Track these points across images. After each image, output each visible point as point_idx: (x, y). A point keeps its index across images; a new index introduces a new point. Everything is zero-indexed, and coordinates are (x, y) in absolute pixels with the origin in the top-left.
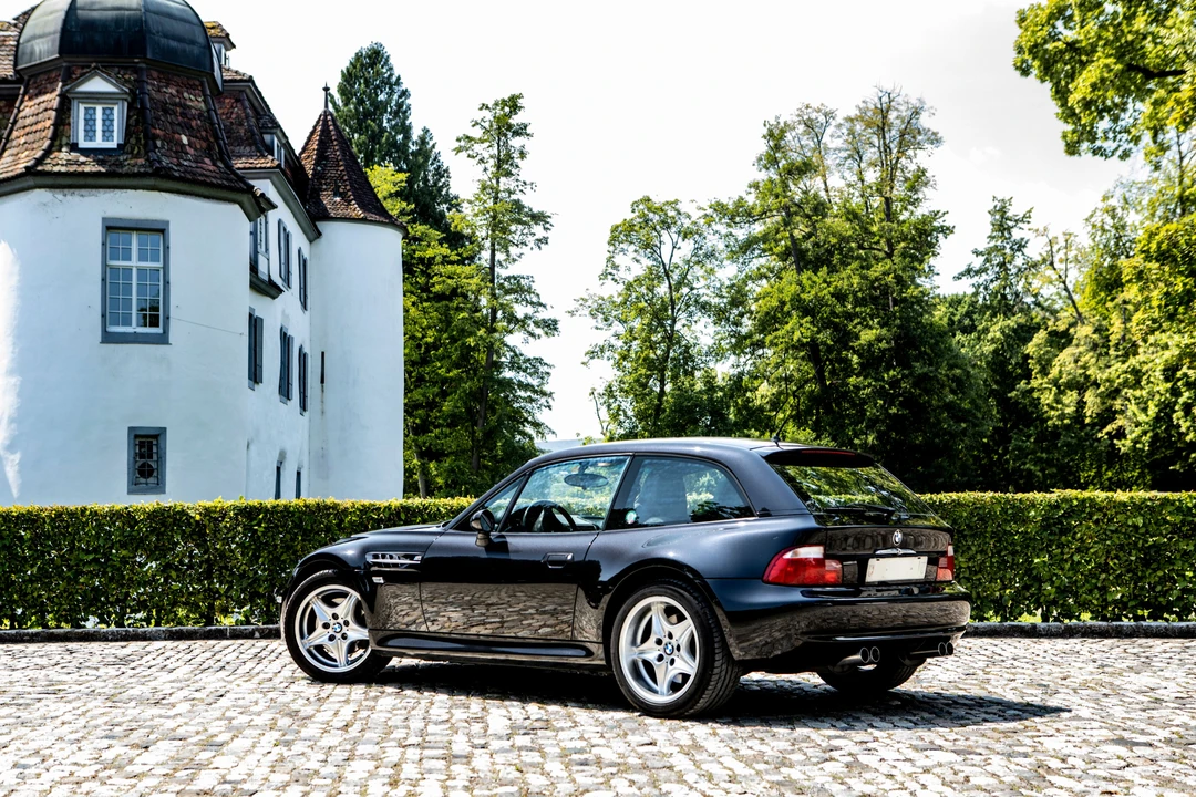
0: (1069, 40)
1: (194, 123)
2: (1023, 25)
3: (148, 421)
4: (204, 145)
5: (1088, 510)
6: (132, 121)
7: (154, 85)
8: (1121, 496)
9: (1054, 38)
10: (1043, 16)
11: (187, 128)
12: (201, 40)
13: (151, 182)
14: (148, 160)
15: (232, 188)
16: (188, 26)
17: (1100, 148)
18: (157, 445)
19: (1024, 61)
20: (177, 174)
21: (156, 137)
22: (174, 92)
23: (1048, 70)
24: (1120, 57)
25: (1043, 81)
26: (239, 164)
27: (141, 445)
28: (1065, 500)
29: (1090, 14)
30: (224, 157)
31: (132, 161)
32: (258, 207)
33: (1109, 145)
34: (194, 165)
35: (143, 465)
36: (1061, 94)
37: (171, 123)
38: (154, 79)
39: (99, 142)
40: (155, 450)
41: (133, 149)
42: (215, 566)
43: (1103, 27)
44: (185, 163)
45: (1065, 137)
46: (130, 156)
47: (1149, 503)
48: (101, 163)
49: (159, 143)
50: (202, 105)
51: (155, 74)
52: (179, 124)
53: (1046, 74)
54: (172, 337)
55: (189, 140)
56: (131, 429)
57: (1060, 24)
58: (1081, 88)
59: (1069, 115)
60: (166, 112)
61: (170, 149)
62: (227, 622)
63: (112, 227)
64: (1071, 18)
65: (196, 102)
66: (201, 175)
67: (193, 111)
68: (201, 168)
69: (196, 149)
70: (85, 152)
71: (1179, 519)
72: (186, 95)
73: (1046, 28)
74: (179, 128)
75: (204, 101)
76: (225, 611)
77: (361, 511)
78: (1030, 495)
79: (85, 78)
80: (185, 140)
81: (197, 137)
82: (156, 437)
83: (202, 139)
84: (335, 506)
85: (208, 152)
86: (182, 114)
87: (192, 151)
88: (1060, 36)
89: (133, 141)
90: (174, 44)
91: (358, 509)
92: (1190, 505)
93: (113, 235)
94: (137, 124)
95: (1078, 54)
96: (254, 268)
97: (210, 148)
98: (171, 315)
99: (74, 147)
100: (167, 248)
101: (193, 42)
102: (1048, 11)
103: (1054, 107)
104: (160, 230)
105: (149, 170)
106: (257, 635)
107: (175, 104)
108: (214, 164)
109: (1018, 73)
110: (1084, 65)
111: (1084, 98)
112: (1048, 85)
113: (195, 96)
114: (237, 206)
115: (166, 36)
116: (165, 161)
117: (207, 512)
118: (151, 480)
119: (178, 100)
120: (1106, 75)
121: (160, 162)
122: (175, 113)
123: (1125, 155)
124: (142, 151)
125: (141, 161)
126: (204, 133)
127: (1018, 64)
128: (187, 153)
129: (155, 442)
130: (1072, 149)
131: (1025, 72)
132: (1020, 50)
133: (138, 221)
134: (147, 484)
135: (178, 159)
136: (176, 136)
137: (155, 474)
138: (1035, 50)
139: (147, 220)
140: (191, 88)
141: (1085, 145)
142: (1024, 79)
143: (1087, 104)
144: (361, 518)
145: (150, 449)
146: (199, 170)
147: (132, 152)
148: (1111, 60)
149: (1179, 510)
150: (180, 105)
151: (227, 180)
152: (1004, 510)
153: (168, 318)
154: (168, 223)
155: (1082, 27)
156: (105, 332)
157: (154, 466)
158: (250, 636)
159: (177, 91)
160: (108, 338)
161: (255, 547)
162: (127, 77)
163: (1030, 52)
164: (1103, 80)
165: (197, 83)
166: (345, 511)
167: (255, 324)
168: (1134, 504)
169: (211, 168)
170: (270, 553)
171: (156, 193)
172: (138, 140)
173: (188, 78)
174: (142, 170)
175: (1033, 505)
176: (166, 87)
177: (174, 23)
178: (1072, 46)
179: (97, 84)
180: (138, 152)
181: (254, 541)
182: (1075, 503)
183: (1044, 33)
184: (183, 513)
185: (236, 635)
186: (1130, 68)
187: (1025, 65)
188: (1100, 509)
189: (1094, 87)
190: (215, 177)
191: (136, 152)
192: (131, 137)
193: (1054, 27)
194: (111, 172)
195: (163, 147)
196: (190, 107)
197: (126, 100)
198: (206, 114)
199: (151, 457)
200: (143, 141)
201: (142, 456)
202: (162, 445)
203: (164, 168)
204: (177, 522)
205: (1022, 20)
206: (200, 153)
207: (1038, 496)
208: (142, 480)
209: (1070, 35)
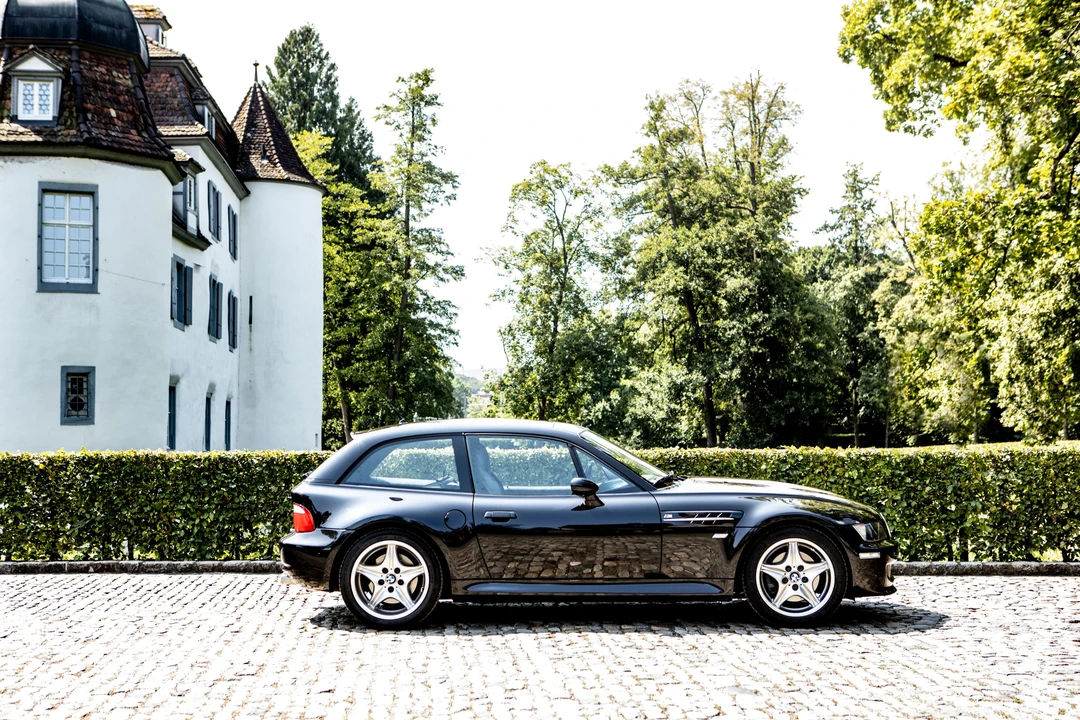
0: (887, 32)
1: (121, 98)
2: (847, 18)
3: (79, 361)
4: (131, 118)
5: (811, 464)
6: (66, 96)
7: (86, 64)
8: (841, 452)
9: (873, 30)
10: (864, 11)
11: (116, 103)
12: (128, 24)
13: (81, 150)
14: (79, 130)
15: (154, 154)
16: (117, 12)
17: (910, 127)
18: (87, 382)
19: (847, 50)
20: (105, 144)
21: (89, 110)
22: (104, 71)
23: (867, 57)
24: (928, 49)
25: (863, 67)
26: (163, 130)
27: (73, 382)
29: (903, 11)
30: (150, 127)
31: (65, 132)
32: (181, 172)
33: (917, 125)
34: (120, 135)
35: (75, 399)
36: (879, 80)
37: (101, 98)
38: (86, 59)
39: (36, 115)
40: (85, 386)
41: (66, 121)
42: (57, 507)
43: (914, 21)
44: (113, 134)
45: (886, 115)
46: (63, 127)
47: (863, 458)
48: (38, 133)
49: (89, 116)
50: (129, 82)
51: (87, 55)
52: (108, 99)
53: (866, 62)
54: (100, 287)
55: (117, 113)
56: (63, 368)
57: (878, 18)
58: (893, 75)
59: (884, 97)
60: (96, 88)
61: (99, 122)
62: (70, 556)
63: (46, 189)
64: (886, 14)
65: (124, 80)
66: (127, 144)
67: (121, 88)
68: (127, 138)
69: (123, 121)
70: (24, 123)
71: (888, 472)
72: (115, 73)
73: (866, 22)
74: (108, 103)
75: (131, 78)
77: (184, 461)
78: (762, 451)
79: (24, 57)
80: (113, 113)
81: (124, 111)
82: (86, 375)
83: (128, 112)
85: (134, 124)
86: (111, 90)
87: (120, 123)
88: (879, 29)
89: (66, 114)
90: (103, 28)
91: (181, 459)
92: (898, 460)
93: (49, 199)
94: (70, 100)
95: (893, 44)
97: (136, 119)
98: (100, 268)
99: (14, 119)
100: (96, 209)
101: (121, 26)
102: (867, 6)
104: (90, 192)
105: (81, 140)
106: (91, 569)
107: (105, 82)
108: (139, 134)
109: (841, 59)
110: (898, 54)
111: (896, 84)
112: (868, 71)
113: (123, 74)
114: (160, 172)
115: (98, 21)
116: (95, 132)
117: (51, 461)
118: (82, 413)
119: (107, 78)
120: (914, 64)
121: (89, 132)
122: (104, 89)
123: (929, 133)
124: (74, 123)
125: (73, 132)
126: (130, 107)
127: (842, 53)
128: (115, 125)
129: (85, 379)
130: (890, 125)
131: (846, 59)
132: (843, 40)
133: (71, 185)
134: (78, 416)
135: (107, 130)
136: (106, 110)
137: (85, 407)
138: (855, 40)
139: (79, 184)
140: (120, 67)
142: (845, 64)
143: (899, 89)
144: (184, 468)
145: (81, 385)
146: (126, 140)
147: (65, 124)
148: (919, 52)
149: (889, 464)
150: (109, 82)
151: (150, 148)
152: (739, 463)
153: (97, 270)
154: (97, 186)
155: (896, 21)
156: (41, 282)
157: (85, 400)
158: (85, 570)
159: (107, 70)
160: (44, 287)
161: (92, 493)
162: (62, 57)
163: (852, 41)
164: (912, 68)
165: (125, 63)
166: (171, 462)
167: (183, 275)
168: (851, 459)
169: (137, 138)
170: (104, 498)
171: (87, 160)
172: (71, 113)
173: (117, 58)
174: (74, 140)
175: (765, 459)
176: (97, 66)
177: (104, 10)
178: (888, 38)
179: (35, 64)
180: (71, 124)
181: (91, 487)
182: (801, 458)
183: (865, 26)
184: (29, 462)
185: (73, 570)
186: (936, 57)
187: (847, 54)
188: (822, 464)
189: (905, 74)
190: (139, 146)
191: (68, 123)
192: (65, 110)
193: (873, 21)
194: (48, 142)
195: (93, 120)
196: (118, 84)
197: (60, 77)
198: (132, 91)
199: (81, 392)
200: (75, 114)
201: (73, 392)
202: (91, 382)
203: (94, 138)
204: (23, 470)
205: (847, 14)
206: (127, 125)
207: (768, 452)
208: (74, 413)
209: (887, 28)
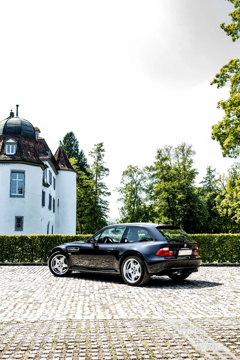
3: (19, 215)
5: (228, 238)
6: (18, 149)
7: (23, 141)
8: (235, 235)
9: (220, 132)
10: (218, 127)
11: (30, 150)
12: (33, 131)
13: (21, 162)
14: (21, 157)
15: (39, 163)
16: (30, 128)
17: (230, 156)
19: (214, 137)
20: (27, 160)
21: (23, 152)
23: (219, 139)
24: (234, 136)
26: (41, 158)
27: (18, 220)
28: (223, 236)
29: (228, 127)
30: (38, 156)
31: (18, 157)
32: (45, 167)
33: (232, 155)
34: (31, 158)
35: (18, 225)
36: (222, 144)
37: (26, 149)
38: (23, 139)
39: (10, 153)
42: (33, 249)
43: (230, 129)
44: (29, 158)
45: (223, 153)
48: (11, 158)
52: (28, 149)
54: (25, 196)
56: (16, 216)
57: (221, 129)
58: (226, 143)
59: (224, 148)
60: (25, 147)
61: (26, 155)
62: (36, 262)
63: (12, 172)
64: (223, 127)
65: (32, 144)
66: (32, 160)
67: (31, 146)
69: (31, 155)
70: (7, 155)
72: (30, 143)
75: (34, 144)
76: (36, 259)
77: (66, 237)
78: (215, 234)
79: (8, 139)
80: (29, 153)
81: (32, 152)
82: (21, 218)
84: (60, 236)
85: (34, 155)
86: (29, 147)
89: (18, 153)
90: (27, 132)
93: (13, 174)
95: (225, 135)
96: (43, 181)
97: (34, 154)
99: (5, 154)
100: (24, 176)
101: (31, 132)
103: (220, 147)
104: (23, 172)
105: (21, 159)
106: (43, 265)
109: (212, 139)
110: (226, 138)
112: (219, 142)
114: (40, 167)
115: (26, 130)
116: (25, 157)
117: (32, 237)
118: (20, 228)
119: (28, 144)
121: (23, 157)
122: (27, 147)
123: (236, 157)
127: (212, 137)
128: (29, 156)
130: (224, 156)
131: (214, 139)
132: (213, 134)
133: (18, 170)
135: (27, 157)
136: (27, 152)
138: (216, 134)
139: (20, 170)
141: (227, 155)
143: (227, 146)
144: (66, 239)
145: (20, 221)
147: (17, 155)
148: (232, 137)
151: (38, 161)
152: (210, 238)
153: (24, 192)
154: (25, 171)
155: (226, 129)
156: (10, 195)
157: (21, 225)
158: (41, 265)
159: (28, 142)
160: (11, 196)
161: (43, 245)
162: (17, 139)
164: (231, 141)
165: (32, 140)
166: (63, 237)
167: (43, 193)
169: (35, 159)
170: (46, 246)
171: (23, 164)
173: (30, 139)
175: (216, 237)
176: (25, 141)
177: (28, 127)
178: (224, 134)
179: (11, 141)
180: (19, 155)
182: (225, 236)
183: (218, 131)
184: (27, 237)
185: (38, 265)
186: (237, 138)
189: (229, 142)
190: (35, 161)
194: (13, 160)
195: (24, 154)
197: (17, 144)
198: (34, 147)
199: (20, 223)
200: (20, 153)
201: (18, 222)
202: (22, 220)
203: (24, 159)
204: (25, 239)
205: (213, 128)
207: (217, 235)
208: (18, 228)
209: (223, 131)
